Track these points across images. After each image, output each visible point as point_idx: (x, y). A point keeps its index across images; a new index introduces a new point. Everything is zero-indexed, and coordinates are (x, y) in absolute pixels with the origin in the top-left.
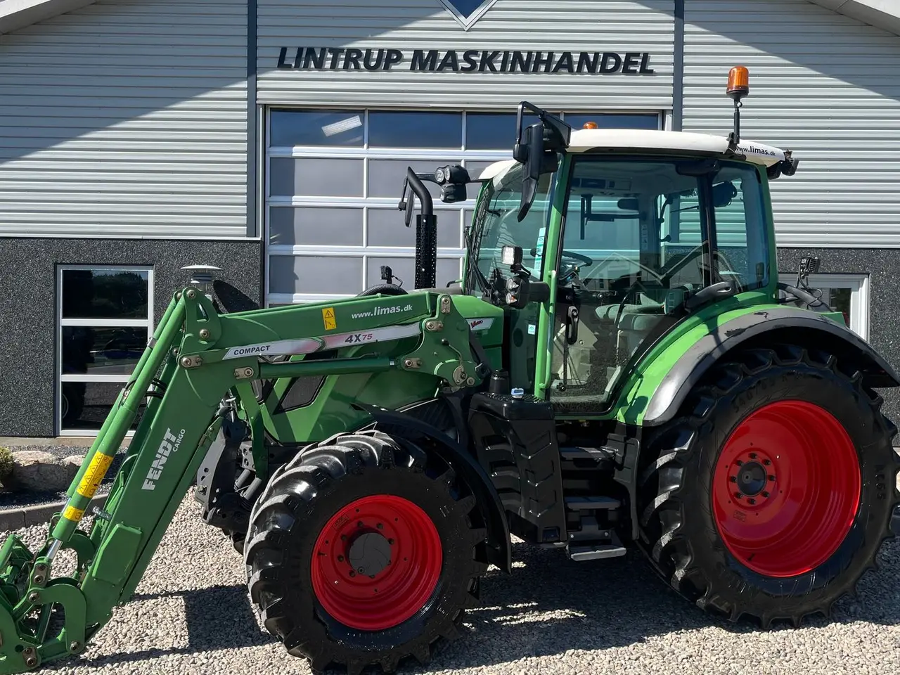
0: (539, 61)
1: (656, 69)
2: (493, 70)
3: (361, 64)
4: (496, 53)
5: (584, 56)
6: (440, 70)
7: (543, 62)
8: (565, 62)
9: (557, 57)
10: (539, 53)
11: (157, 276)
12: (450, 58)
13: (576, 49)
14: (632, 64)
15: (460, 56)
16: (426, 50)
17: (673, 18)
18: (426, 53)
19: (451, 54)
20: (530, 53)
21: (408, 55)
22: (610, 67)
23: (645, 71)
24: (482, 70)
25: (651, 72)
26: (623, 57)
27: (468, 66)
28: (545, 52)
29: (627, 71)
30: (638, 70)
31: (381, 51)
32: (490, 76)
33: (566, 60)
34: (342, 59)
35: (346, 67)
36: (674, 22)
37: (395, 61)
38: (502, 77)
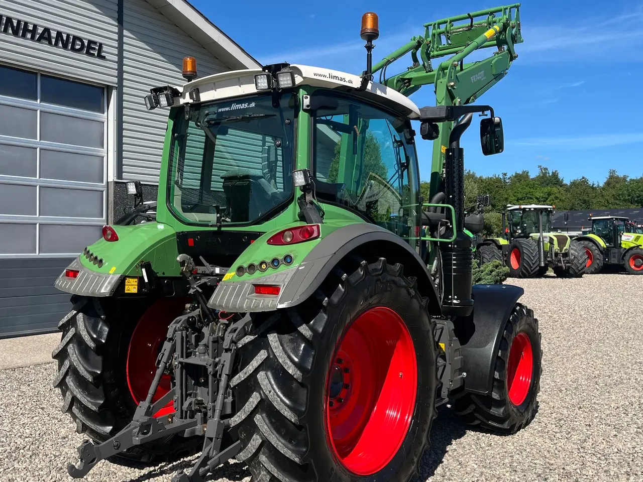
1: (108, 56)
13: (54, 28)
14: (92, 49)
17: (117, 24)
23: (100, 56)
25: (103, 58)
28: (31, 23)
29: (88, 53)
30: (96, 54)
36: (117, 26)
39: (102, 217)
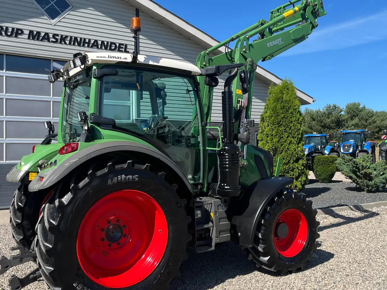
0: (85, 42)
1: (129, 51)
2: (65, 43)
3: (3, 33)
4: (66, 37)
5: (103, 42)
6: (42, 40)
7: (87, 43)
8: (95, 44)
9: (92, 42)
10: (85, 39)
12: (46, 36)
13: (99, 39)
14: (121, 48)
15: (51, 36)
16: (35, 31)
18: (35, 33)
19: (47, 34)
20: (81, 39)
21: (27, 32)
22: (113, 48)
23: (126, 51)
24: (61, 43)
26: (118, 45)
27: (55, 40)
29: (119, 51)
30: (123, 51)
31: (13, 29)
32: (64, 46)
33: (96, 43)
37: (20, 34)
38: (69, 47)
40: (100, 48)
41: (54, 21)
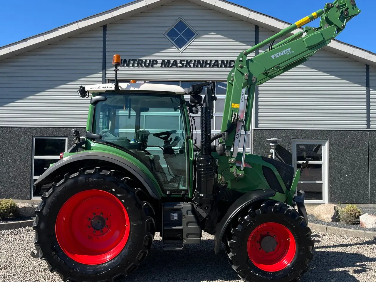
0: (206, 63)
2: (190, 67)
3: (143, 65)
4: (191, 61)
5: (223, 61)
6: (171, 67)
7: (208, 64)
9: (213, 62)
10: (207, 61)
11: (69, 141)
12: (175, 63)
13: (220, 59)
15: (178, 62)
16: (166, 60)
18: (166, 61)
19: (175, 61)
20: (203, 61)
21: (160, 62)
22: (232, 65)
24: (186, 67)
27: (181, 65)
28: (209, 60)
31: (150, 60)
32: (189, 69)
33: (216, 63)
34: (136, 63)
35: (138, 66)
37: (155, 64)
38: (193, 69)
39: (249, 148)
40: (220, 67)
41: (181, 50)
